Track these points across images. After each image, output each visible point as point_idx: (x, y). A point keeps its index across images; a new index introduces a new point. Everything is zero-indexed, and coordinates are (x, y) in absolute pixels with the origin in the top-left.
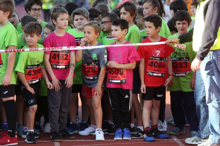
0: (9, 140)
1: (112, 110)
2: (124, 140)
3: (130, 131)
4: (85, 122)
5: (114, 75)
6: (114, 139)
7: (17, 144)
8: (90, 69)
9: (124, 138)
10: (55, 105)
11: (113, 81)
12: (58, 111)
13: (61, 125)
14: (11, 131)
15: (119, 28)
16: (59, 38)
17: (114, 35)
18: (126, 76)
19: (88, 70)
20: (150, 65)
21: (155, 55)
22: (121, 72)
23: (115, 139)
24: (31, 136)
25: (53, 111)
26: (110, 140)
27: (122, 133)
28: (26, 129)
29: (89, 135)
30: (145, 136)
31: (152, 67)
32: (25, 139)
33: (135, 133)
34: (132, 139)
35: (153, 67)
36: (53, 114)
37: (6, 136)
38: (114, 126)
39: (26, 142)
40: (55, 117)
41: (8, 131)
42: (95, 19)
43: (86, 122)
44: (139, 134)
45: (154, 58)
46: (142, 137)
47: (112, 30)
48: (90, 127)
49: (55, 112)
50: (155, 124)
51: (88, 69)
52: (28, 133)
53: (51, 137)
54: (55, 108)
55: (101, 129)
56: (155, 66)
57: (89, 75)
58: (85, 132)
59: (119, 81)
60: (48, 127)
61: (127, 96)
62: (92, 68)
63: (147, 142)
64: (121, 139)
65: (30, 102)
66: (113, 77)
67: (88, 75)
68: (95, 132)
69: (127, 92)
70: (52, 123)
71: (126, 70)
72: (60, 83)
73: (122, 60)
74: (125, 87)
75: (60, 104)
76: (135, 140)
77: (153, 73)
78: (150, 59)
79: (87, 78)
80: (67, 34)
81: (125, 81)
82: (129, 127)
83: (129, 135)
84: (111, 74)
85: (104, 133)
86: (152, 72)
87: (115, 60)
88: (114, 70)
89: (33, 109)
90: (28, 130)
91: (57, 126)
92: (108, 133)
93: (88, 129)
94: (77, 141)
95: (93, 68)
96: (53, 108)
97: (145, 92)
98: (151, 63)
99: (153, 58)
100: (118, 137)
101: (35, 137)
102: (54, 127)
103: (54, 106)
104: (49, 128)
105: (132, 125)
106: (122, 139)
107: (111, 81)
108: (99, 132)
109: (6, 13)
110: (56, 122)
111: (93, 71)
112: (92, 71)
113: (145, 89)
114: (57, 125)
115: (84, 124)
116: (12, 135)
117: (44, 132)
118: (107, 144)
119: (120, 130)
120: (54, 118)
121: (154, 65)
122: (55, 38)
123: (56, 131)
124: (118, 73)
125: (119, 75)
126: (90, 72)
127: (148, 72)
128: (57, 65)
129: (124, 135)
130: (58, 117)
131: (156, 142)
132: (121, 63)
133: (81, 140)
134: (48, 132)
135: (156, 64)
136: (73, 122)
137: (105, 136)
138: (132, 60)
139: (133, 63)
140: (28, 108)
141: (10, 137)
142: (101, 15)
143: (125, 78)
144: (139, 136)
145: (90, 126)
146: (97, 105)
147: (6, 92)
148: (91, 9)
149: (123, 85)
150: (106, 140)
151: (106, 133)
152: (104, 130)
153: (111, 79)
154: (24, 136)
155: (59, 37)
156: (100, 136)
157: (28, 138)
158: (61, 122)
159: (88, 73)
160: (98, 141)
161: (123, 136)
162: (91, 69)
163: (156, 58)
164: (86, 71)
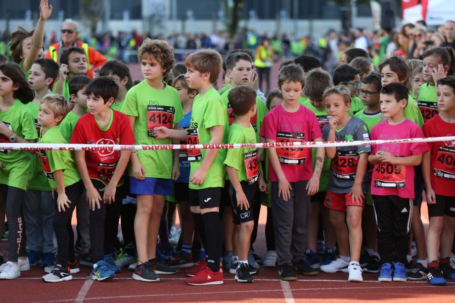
0: (210, 276)
1: (378, 232)
2: (395, 281)
3: (406, 268)
4: (331, 250)
5: (386, 174)
6: (378, 280)
7: (222, 282)
8: (345, 162)
9: (396, 279)
10: (285, 222)
11: (383, 185)
12: (290, 232)
13: (295, 254)
14: (213, 261)
15: (392, 97)
16: (289, 115)
17: (385, 110)
18: (405, 176)
19: (343, 164)
20: (440, 160)
21: (449, 145)
22: (397, 170)
23: (381, 279)
24: (244, 271)
25: (282, 231)
26: (371, 281)
27: (392, 270)
28: (236, 259)
29: (337, 272)
30: (430, 275)
31: (442, 163)
32: (234, 275)
33: (414, 271)
34: (408, 280)
35: (445, 163)
36: (283, 237)
37: (205, 270)
38: (377, 258)
39: (236, 280)
40: (286, 241)
41: (209, 261)
42: (350, 83)
43: (333, 251)
44: (421, 272)
45: (448, 149)
46: (426, 277)
47: (382, 102)
48: (338, 260)
49: (285, 233)
50: (445, 256)
51: (343, 162)
52: (239, 266)
53: (280, 273)
54: (285, 227)
55: (358, 263)
56: (447, 163)
57: (344, 172)
58: (330, 268)
59: (394, 185)
60: (271, 258)
61: (405, 210)
62: (349, 161)
63: (432, 286)
64: (390, 280)
65: (243, 216)
66: (384, 178)
67: (341, 172)
68: (349, 267)
69: (405, 202)
70: (282, 251)
71: (405, 167)
72: (290, 187)
73: (398, 151)
74: (403, 195)
75: (292, 219)
76: (414, 282)
77: (444, 173)
78: (440, 150)
79: (341, 177)
80: (303, 108)
81: (403, 185)
82: (404, 261)
83: (404, 274)
84: (380, 172)
85: (362, 269)
86: (442, 172)
87: (387, 150)
88: (385, 167)
89: (247, 227)
90: (239, 261)
91: (288, 256)
92: (368, 269)
93: (336, 261)
94: (318, 282)
95: (351, 160)
96: (282, 227)
97: (435, 202)
98: (441, 157)
99: (446, 149)
100: (385, 277)
101: (251, 273)
102: (285, 258)
103: (283, 224)
104: (272, 260)
105: (409, 258)
106: (392, 279)
107: (379, 184)
108: (355, 267)
109: (203, 75)
110: (288, 250)
111: (351, 164)
112: (348, 164)
113: (434, 197)
114: (289, 254)
115: (330, 253)
116: (214, 268)
117: (265, 266)
118: (367, 288)
119: (389, 265)
120: (285, 244)
121: (447, 160)
122: (281, 115)
123: (287, 264)
124: (392, 171)
125: (394, 175)
126: (345, 166)
127: (436, 171)
128: (285, 159)
129: (395, 274)
130: (290, 241)
131: (449, 287)
132: (397, 155)
133: (324, 280)
134: (270, 265)
135: (450, 159)
136: (311, 250)
137: (364, 274)
138: (417, 150)
139: (418, 155)
140: (239, 225)
141: (212, 272)
142: (358, 76)
143: (403, 180)
144: (421, 275)
145: (339, 257)
146: (355, 223)
147: (208, 199)
148: (341, 66)
149: (400, 191)
150: (365, 280)
151: (365, 269)
152: (363, 265)
153: (380, 181)
154: (233, 271)
155: (288, 113)
156: (355, 273)
157: (239, 274)
158: (296, 250)
159: (342, 168)
160: (352, 281)
161: (393, 276)
162: (347, 162)
163: (449, 148)
164: (338, 165)
